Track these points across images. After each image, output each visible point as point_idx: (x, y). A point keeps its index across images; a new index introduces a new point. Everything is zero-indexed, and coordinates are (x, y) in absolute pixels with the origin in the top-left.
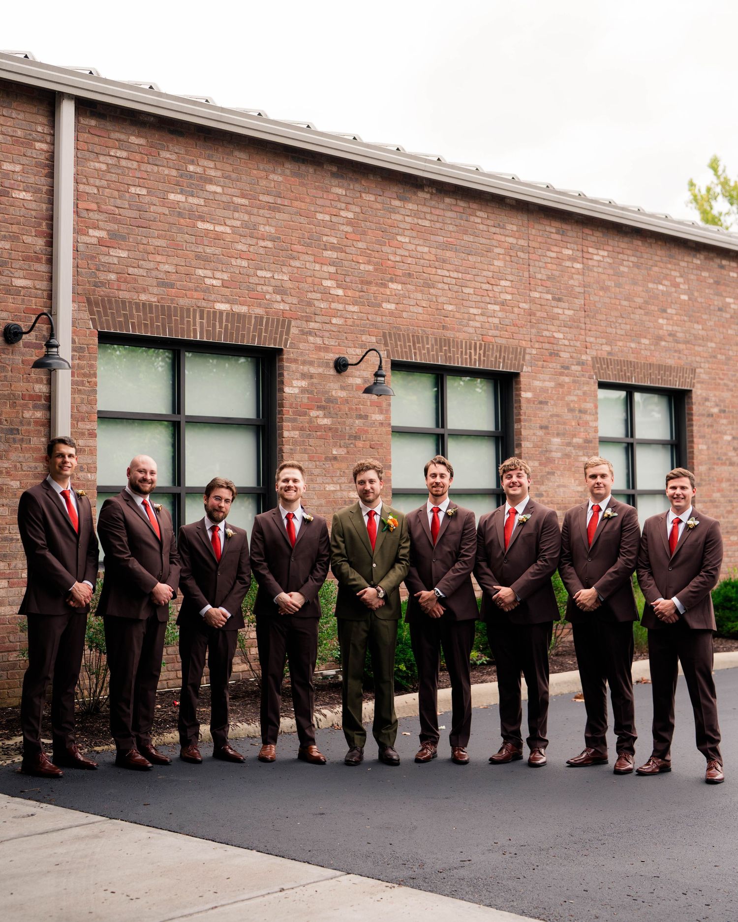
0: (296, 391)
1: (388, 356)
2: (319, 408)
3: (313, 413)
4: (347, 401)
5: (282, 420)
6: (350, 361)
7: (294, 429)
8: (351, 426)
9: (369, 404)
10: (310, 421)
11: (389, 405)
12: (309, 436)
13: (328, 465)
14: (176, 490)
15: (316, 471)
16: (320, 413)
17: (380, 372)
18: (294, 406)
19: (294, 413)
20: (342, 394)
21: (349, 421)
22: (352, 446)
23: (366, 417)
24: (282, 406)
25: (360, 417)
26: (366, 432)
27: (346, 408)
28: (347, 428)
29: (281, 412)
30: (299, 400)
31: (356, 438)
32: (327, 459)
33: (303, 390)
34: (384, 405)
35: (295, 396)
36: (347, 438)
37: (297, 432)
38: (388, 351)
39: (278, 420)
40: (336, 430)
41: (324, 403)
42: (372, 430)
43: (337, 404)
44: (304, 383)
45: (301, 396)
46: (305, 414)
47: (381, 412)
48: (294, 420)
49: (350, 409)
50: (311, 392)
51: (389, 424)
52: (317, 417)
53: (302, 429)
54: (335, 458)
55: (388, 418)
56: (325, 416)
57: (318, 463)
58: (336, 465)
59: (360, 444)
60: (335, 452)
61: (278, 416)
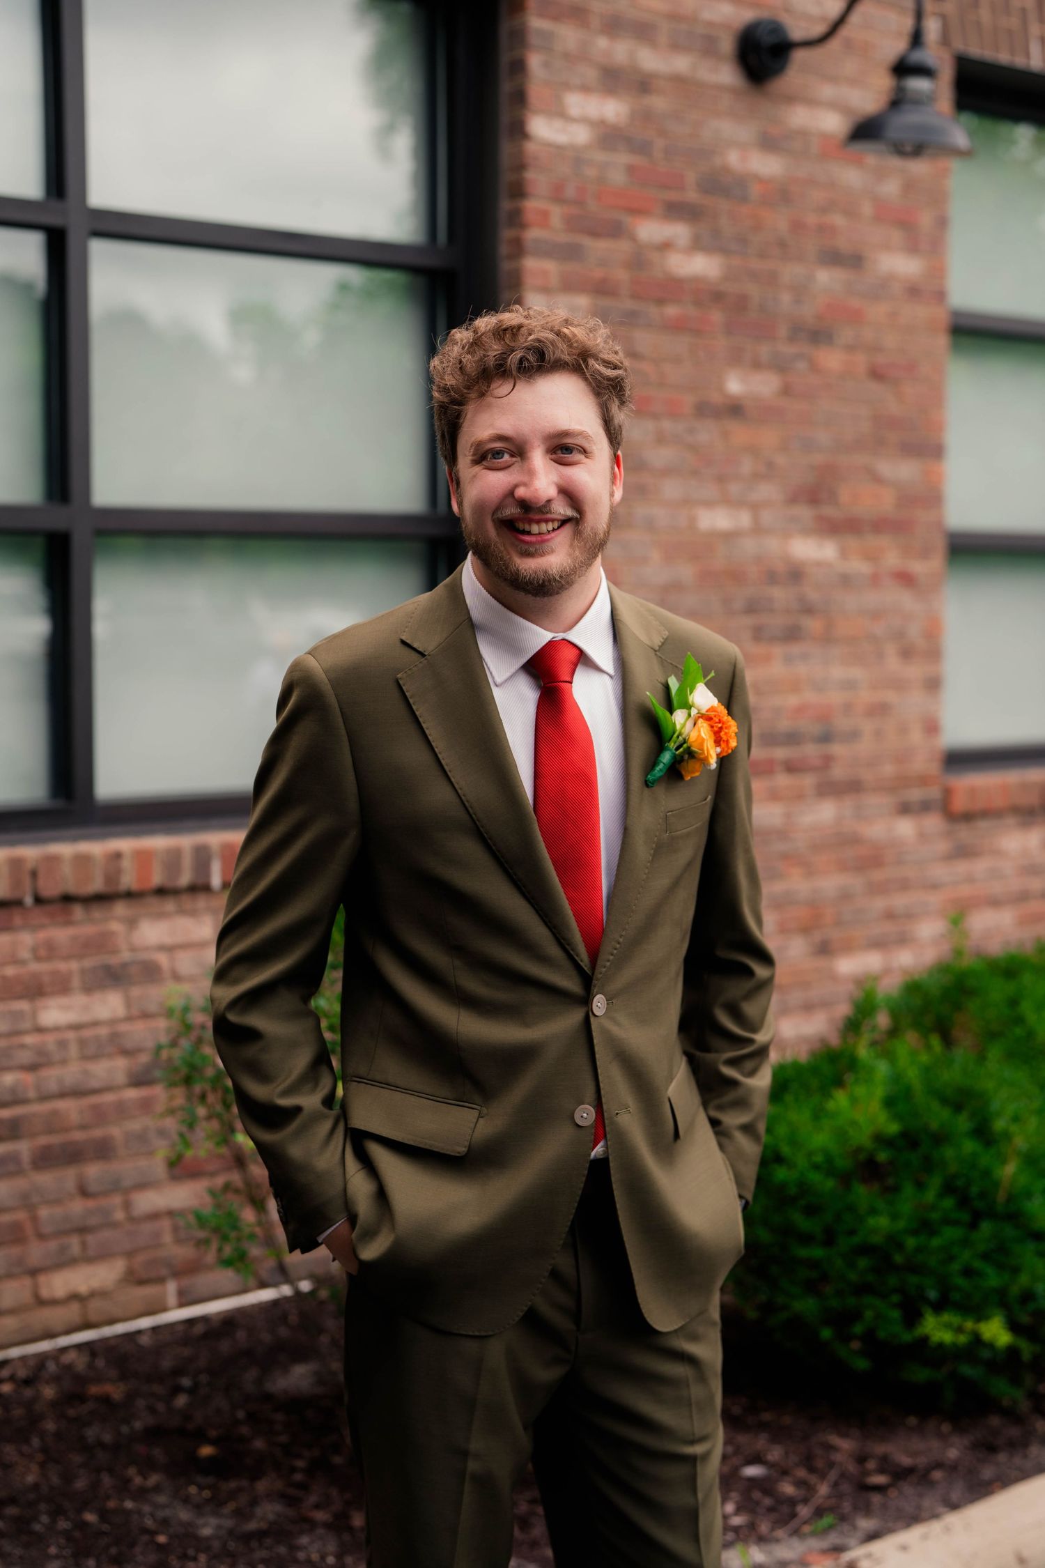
0: (580, 135)
1: (945, 40)
2: (676, 211)
3: (650, 230)
4: (782, 194)
5: (518, 249)
6: (797, 31)
7: (569, 286)
8: (800, 291)
9: (867, 209)
10: (639, 261)
11: (942, 223)
12: (630, 319)
13: (707, 433)
14: (57, 519)
15: (660, 456)
16: (679, 231)
17: (918, 57)
18: (570, 192)
19: (573, 224)
20: (767, 166)
21: (791, 272)
22: (802, 366)
23: (853, 261)
24: (519, 191)
25: (834, 258)
26: (856, 317)
27: (779, 222)
28: (786, 298)
29: (516, 219)
30: (590, 172)
31: (818, 335)
32: (704, 410)
33: (609, 136)
34: (926, 219)
35: (576, 157)
36: (783, 331)
37: (583, 301)
38: (944, 18)
39: (504, 249)
40: (741, 303)
41: (692, 195)
42: (877, 311)
43: (744, 199)
44: (613, 109)
45: (600, 156)
46: (615, 231)
47: (912, 248)
48: (570, 253)
49: (797, 226)
50: (643, 148)
51: (940, 295)
52: (666, 246)
53: (602, 289)
54: (734, 409)
55: (937, 272)
56: (697, 245)
57: (667, 425)
58: (740, 433)
59: (832, 359)
60: (735, 385)
61: (506, 234)
